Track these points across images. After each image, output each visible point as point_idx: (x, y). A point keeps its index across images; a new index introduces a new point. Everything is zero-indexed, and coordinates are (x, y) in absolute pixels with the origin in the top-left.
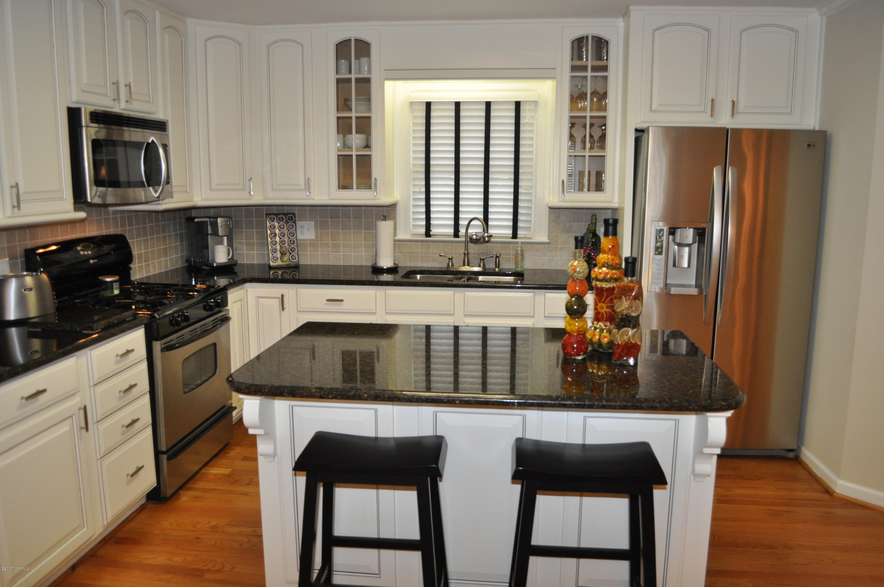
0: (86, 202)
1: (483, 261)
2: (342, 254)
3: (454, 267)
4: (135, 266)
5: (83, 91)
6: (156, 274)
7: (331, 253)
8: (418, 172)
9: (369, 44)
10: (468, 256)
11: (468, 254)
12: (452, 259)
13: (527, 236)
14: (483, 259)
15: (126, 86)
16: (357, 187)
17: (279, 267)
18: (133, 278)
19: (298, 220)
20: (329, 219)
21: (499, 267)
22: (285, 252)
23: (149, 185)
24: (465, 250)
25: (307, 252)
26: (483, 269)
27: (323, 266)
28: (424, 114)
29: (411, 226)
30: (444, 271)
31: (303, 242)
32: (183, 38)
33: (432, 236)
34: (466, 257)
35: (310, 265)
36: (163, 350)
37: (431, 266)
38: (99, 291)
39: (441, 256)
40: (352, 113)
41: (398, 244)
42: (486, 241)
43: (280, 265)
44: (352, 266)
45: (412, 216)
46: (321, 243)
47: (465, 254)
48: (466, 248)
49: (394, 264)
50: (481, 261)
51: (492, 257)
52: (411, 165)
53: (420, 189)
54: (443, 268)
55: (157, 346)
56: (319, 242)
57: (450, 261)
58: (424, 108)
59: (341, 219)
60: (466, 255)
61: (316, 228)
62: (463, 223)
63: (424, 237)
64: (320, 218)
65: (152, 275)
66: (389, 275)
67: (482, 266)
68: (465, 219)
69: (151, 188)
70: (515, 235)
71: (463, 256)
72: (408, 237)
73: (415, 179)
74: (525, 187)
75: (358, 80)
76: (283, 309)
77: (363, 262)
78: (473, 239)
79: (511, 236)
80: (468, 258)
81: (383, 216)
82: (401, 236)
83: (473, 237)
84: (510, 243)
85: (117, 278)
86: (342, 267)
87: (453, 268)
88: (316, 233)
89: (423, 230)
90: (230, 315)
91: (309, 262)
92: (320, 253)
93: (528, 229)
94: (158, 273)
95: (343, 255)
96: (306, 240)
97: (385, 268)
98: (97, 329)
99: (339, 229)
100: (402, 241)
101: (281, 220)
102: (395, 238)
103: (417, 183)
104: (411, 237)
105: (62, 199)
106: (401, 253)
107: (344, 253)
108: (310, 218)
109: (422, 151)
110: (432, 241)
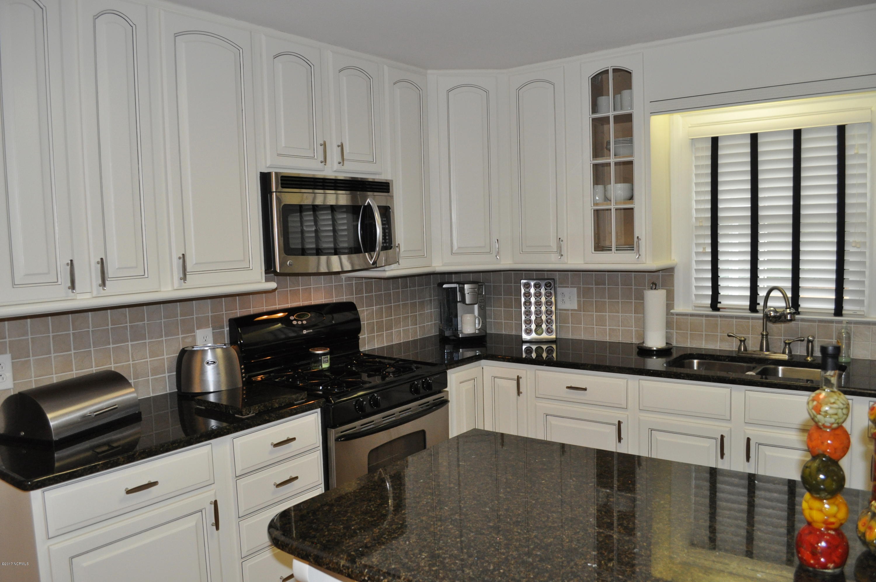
0: (275, 272)
1: (789, 346)
2: (608, 328)
3: (748, 352)
4: (363, 336)
5: (279, 155)
6: (401, 343)
7: (595, 327)
8: (701, 227)
9: (630, 73)
10: (767, 338)
11: (767, 335)
12: (744, 341)
13: (859, 313)
14: (789, 344)
15: (339, 146)
16: (616, 247)
17: (534, 340)
18: (362, 349)
19: (559, 287)
20: (594, 286)
21: (812, 356)
22: (540, 324)
23: (365, 252)
24: (763, 331)
25: (567, 324)
26: (789, 356)
28: (709, 153)
29: (694, 297)
30: (732, 357)
31: (564, 312)
32: (421, 92)
33: (721, 310)
34: (765, 339)
35: (572, 340)
36: (337, 440)
37: (719, 348)
38: (309, 364)
39: (729, 336)
40: (610, 159)
41: (676, 318)
42: (788, 320)
43: (535, 339)
44: (619, 343)
45: (694, 283)
46: (584, 314)
47: (763, 335)
48: (765, 327)
49: (667, 343)
50: (786, 346)
51: (803, 340)
52: (694, 220)
53: (704, 248)
54: (732, 351)
55: (333, 434)
56: (582, 313)
57: (743, 344)
58: (709, 145)
59: (607, 286)
60: (765, 337)
61: (579, 296)
62: (762, 294)
63: (711, 311)
64: (583, 284)
65: (395, 344)
66: (660, 359)
67: (787, 352)
68: (764, 288)
69: (367, 254)
70: (839, 311)
71: (760, 337)
72: (689, 310)
73: (697, 236)
74: (853, 245)
75: (617, 119)
76: (519, 393)
77: (632, 339)
78: (771, 316)
79: (833, 312)
80: (767, 341)
81: (653, 283)
82: (679, 308)
83: (770, 314)
84: (832, 322)
85: (328, 350)
86: (608, 344)
87: (745, 353)
88: (579, 302)
89: (708, 302)
90: (449, 399)
91: (570, 336)
92: (582, 326)
93: (860, 302)
94: (403, 342)
96: (568, 310)
97: (655, 349)
98: (248, 414)
99: (605, 298)
100: (677, 314)
101: (537, 286)
102: (672, 311)
103: (701, 241)
104: (693, 310)
105: (248, 269)
106: (680, 330)
107: (611, 327)
108: (572, 284)
109: (707, 200)
110: (721, 316)
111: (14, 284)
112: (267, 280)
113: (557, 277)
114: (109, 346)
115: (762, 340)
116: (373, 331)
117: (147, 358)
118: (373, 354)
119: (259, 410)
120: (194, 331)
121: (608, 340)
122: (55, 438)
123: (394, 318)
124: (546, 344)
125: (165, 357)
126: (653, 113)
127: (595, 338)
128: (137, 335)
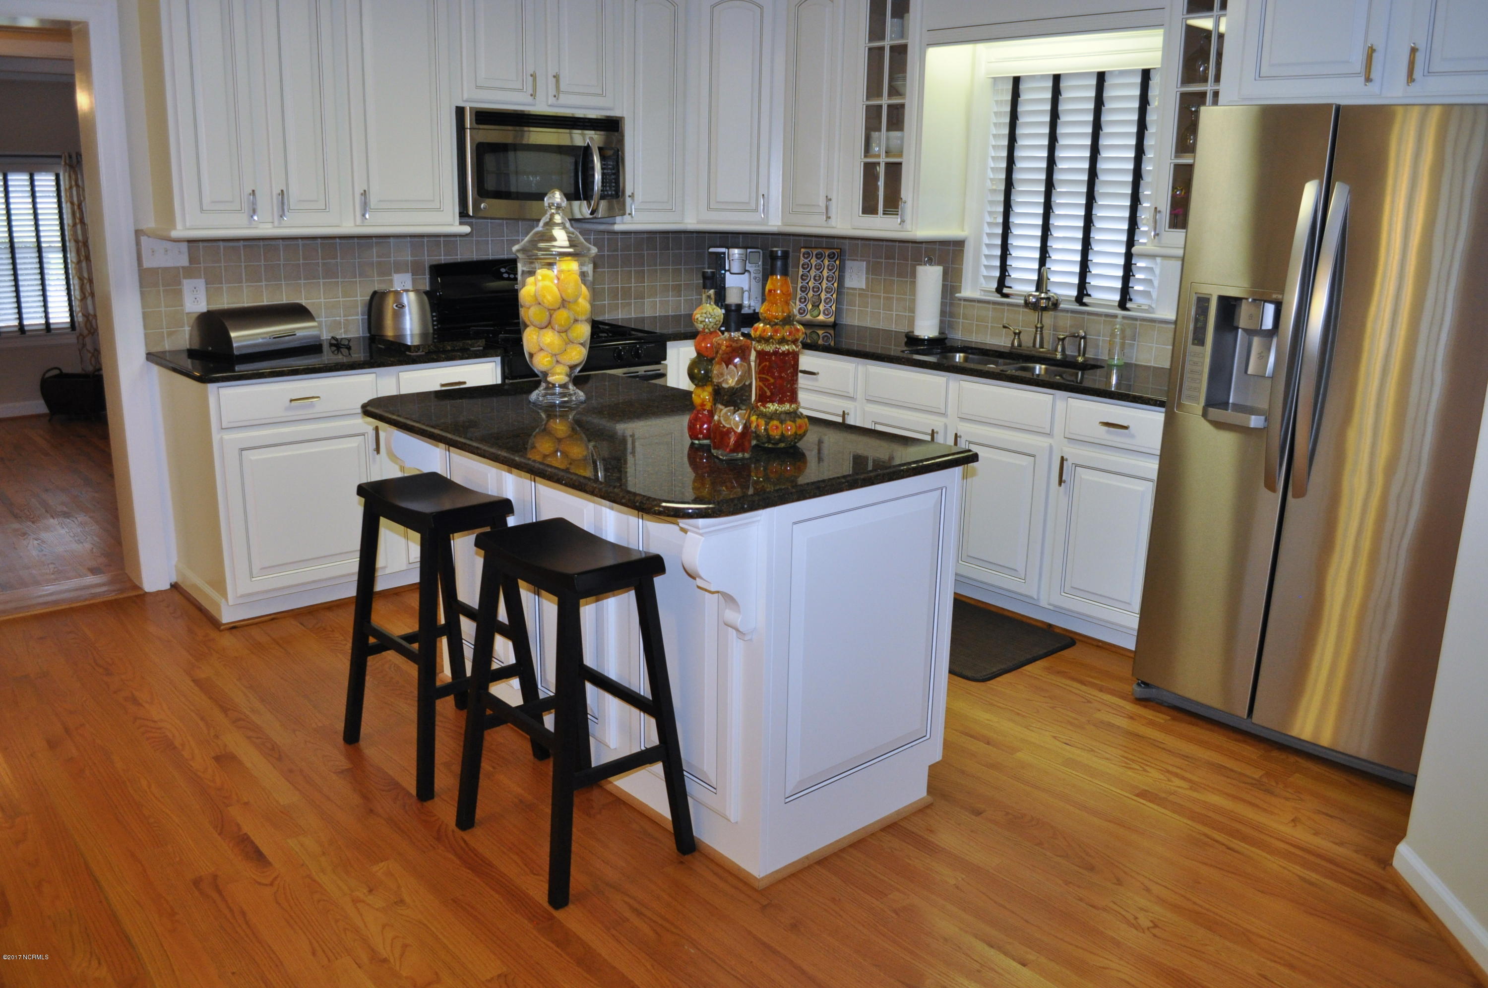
0: (469, 215)
1: (1063, 343)
2: (894, 314)
3: (1022, 348)
7: (882, 312)
8: (994, 191)
10: (1041, 331)
11: (1042, 328)
12: (1019, 333)
13: (1144, 307)
14: (1062, 340)
15: (553, 76)
16: (883, 211)
19: (848, 259)
20: (883, 260)
21: (1084, 355)
22: (817, 304)
23: (584, 199)
24: (1038, 322)
25: (855, 306)
26: (1061, 355)
27: (872, 329)
28: (1007, 97)
29: (981, 277)
30: (1007, 353)
31: (851, 291)
33: (1005, 296)
34: (1038, 332)
35: (858, 326)
37: (1003, 344)
39: (1004, 327)
40: (883, 100)
41: (963, 304)
45: (983, 261)
46: (871, 295)
47: (1037, 328)
48: (1040, 318)
49: (940, 333)
50: (1059, 342)
51: (1076, 336)
52: (988, 181)
53: (995, 218)
54: (1006, 346)
56: (870, 293)
57: (1017, 337)
58: (1009, 86)
59: (896, 261)
60: (1039, 330)
61: (868, 272)
63: (997, 297)
64: (873, 256)
67: (1060, 350)
69: (585, 202)
70: (1122, 304)
71: (1034, 330)
72: (977, 295)
73: (990, 202)
75: (893, 50)
79: (1117, 304)
80: (1041, 334)
81: (928, 258)
82: (967, 291)
84: (1113, 316)
86: (893, 333)
87: (1020, 350)
88: (867, 279)
89: (995, 285)
90: (668, 374)
91: (856, 323)
92: (869, 310)
93: (1149, 295)
95: (896, 315)
96: (855, 289)
97: (926, 338)
98: (417, 352)
99: (894, 276)
100: (966, 300)
101: (819, 256)
102: (957, 295)
103: (994, 209)
104: (981, 295)
105: (439, 210)
106: (967, 319)
107: (898, 313)
108: (861, 257)
109: (1002, 157)
110: (1009, 304)
111: (202, 210)
112: (461, 223)
113: (847, 248)
114: (299, 281)
115: (1036, 334)
116: (616, 297)
117: (339, 298)
118: (616, 323)
119: (429, 350)
120: (390, 275)
121: (894, 329)
122: (236, 352)
123: (647, 285)
124: (824, 329)
125: (359, 298)
126: (930, 45)
127: (881, 326)
128: (330, 273)
